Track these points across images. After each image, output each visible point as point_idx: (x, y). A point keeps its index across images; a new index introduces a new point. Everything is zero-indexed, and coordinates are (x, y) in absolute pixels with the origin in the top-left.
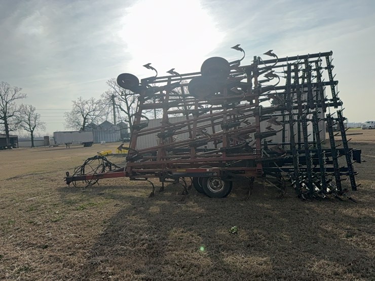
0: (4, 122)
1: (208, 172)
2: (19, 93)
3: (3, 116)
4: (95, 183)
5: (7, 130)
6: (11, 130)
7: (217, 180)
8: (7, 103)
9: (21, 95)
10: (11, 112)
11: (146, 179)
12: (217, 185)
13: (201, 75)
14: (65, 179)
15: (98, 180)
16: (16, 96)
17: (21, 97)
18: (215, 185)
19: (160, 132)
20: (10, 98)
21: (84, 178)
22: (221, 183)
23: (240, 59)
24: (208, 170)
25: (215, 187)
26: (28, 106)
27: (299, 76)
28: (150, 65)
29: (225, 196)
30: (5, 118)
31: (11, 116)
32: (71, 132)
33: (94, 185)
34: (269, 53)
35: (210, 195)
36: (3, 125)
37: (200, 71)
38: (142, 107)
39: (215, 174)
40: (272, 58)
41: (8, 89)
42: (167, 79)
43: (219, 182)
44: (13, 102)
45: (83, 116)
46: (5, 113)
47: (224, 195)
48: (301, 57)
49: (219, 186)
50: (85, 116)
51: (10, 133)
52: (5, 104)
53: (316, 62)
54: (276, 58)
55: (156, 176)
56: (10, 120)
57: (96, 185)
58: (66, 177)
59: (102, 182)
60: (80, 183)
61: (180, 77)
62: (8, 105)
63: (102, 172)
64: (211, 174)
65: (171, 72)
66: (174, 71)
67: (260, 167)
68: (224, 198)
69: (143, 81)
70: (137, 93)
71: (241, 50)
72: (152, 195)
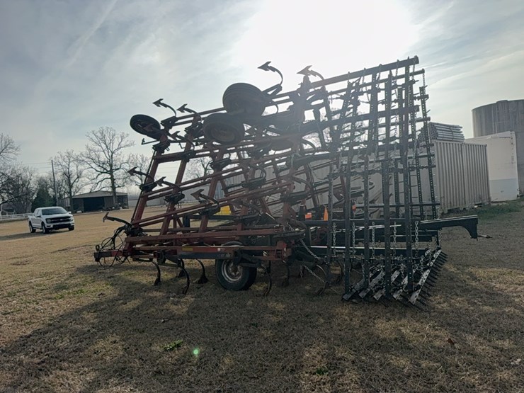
0: (110, 177)
1: (220, 253)
2: (125, 140)
3: (109, 169)
4: (124, 261)
5: (113, 188)
6: (119, 187)
7: (235, 264)
8: (113, 153)
9: (128, 143)
10: (118, 163)
11: (151, 260)
12: (235, 271)
16: (123, 144)
17: (128, 146)
18: (233, 272)
20: (115, 146)
23: (279, 83)
24: (219, 249)
25: (233, 274)
26: (139, 156)
27: (393, 100)
28: (162, 102)
29: (247, 288)
30: (111, 172)
31: (118, 169)
34: (308, 72)
35: (224, 285)
36: (110, 180)
39: (228, 256)
41: (113, 136)
42: (192, 118)
44: (119, 152)
46: (111, 166)
47: (242, 287)
49: (238, 273)
51: (118, 190)
52: (110, 154)
56: (116, 174)
58: (96, 251)
62: (114, 155)
64: (222, 255)
65: (182, 109)
66: (186, 107)
67: (281, 246)
68: (242, 292)
69: (164, 122)
70: (158, 140)
71: (274, 69)
72: (158, 281)
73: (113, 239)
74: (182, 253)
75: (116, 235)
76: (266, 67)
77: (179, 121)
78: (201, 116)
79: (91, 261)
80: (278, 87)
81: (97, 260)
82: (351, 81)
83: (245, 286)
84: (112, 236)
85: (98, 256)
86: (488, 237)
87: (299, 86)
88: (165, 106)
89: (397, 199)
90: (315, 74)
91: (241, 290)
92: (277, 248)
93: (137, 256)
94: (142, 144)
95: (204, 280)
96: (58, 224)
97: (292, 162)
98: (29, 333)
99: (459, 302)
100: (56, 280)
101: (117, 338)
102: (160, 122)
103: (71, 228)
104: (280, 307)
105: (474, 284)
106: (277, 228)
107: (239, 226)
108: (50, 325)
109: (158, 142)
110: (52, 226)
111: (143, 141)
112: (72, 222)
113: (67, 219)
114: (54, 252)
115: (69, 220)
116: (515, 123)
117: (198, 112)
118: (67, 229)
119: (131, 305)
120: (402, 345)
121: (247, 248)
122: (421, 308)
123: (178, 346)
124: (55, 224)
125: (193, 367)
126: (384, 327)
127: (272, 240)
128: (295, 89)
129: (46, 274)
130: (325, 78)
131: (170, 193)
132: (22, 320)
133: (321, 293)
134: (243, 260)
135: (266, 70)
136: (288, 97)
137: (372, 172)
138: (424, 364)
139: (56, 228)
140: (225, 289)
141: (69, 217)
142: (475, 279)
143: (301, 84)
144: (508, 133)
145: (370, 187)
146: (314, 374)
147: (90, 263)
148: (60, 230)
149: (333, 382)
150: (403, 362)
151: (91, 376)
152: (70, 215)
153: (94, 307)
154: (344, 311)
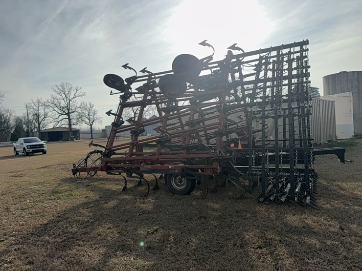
0: (67, 117)
1: (171, 169)
2: (78, 92)
3: (67, 112)
5: (70, 125)
6: (73, 124)
7: (181, 177)
8: (70, 101)
9: (81, 94)
10: (74, 108)
11: (120, 174)
14: (72, 170)
16: (77, 94)
17: (81, 96)
18: (179, 182)
20: (72, 96)
21: (86, 169)
23: (211, 55)
24: (170, 167)
25: (179, 184)
26: (88, 103)
28: (128, 65)
30: (68, 114)
31: (73, 112)
35: (173, 192)
36: (67, 120)
37: (171, 69)
38: (124, 105)
39: (177, 171)
41: (71, 88)
42: (147, 78)
43: (183, 179)
44: (74, 100)
46: (69, 110)
49: (182, 183)
51: (73, 127)
52: (68, 101)
56: (72, 115)
57: (95, 176)
58: (73, 168)
62: (71, 102)
64: (172, 171)
65: (143, 71)
66: (146, 70)
67: (216, 165)
68: (186, 196)
69: (127, 80)
70: (122, 92)
71: (209, 45)
72: (125, 188)
73: (86, 160)
74: (143, 169)
75: (88, 157)
76: (203, 44)
77: (138, 79)
78: (156, 76)
79: (70, 175)
80: (210, 58)
81: (74, 174)
82: (262, 55)
83: (188, 192)
84: (85, 157)
85: (75, 171)
86: (351, 162)
87: (225, 57)
88: (130, 68)
89: (284, 136)
90: (239, 49)
91: (185, 195)
92: (213, 167)
93: (110, 171)
94: (111, 94)
95: (156, 188)
96: (35, 149)
97: (222, 109)
98: (46, 222)
99: (337, 204)
100: (50, 188)
101: (111, 225)
102: (124, 80)
103: (44, 152)
104: (217, 206)
105: (342, 192)
106: (212, 153)
107: (185, 152)
108: (59, 217)
109: (123, 93)
110: (31, 151)
111: (111, 92)
112: (46, 148)
113: (42, 146)
114: (40, 168)
115: (43, 147)
116: (352, 87)
117: (153, 73)
118: (42, 153)
119: (112, 204)
120: (309, 231)
121: (191, 166)
122: (313, 207)
123: (156, 230)
124: (33, 149)
125: (172, 244)
126: (293, 219)
127: (209, 161)
128: (223, 59)
129: (40, 183)
130: (245, 52)
131: (134, 128)
132: (37, 213)
133: (242, 197)
134: (188, 175)
135: (204, 45)
136: (216, 65)
137: (268, 117)
138: (329, 243)
139: (34, 152)
140: (174, 194)
141: (43, 145)
142: (342, 189)
143: (226, 56)
144: (348, 94)
145: (266, 127)
146: (257, 248)
147: (69, 176)
148: (36, 154)
149: (271, 254)
150: (314, 241)
151: (102, 250)
152: (44, 143)
153: (85, 205)
154: (262, 209)
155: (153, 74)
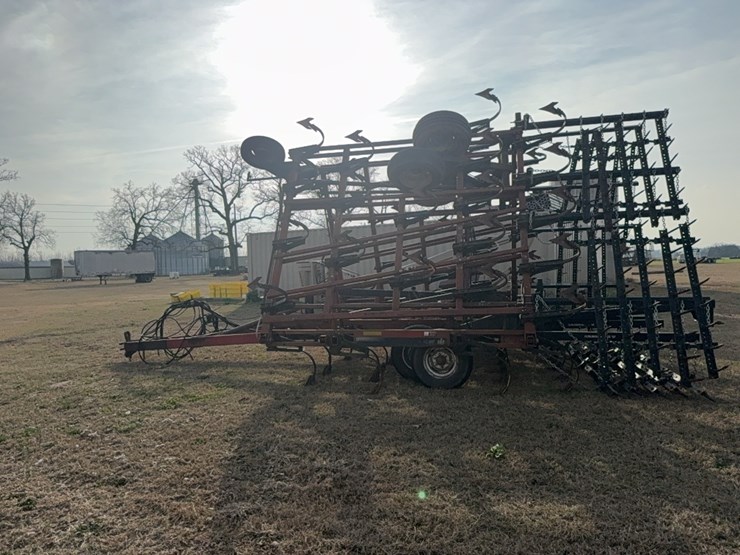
1: (427, 338)
2: (2, 168)
4: (184, 356)
7: (443, 354)
9: (5, 174)
11: (300, 350)
12: (442, 364)
13: (412, 145)
14: (123, 346)
15: (191, 350)
17: (5, 178)
18: (438, 364)
19: (329, 257)
21: (162, 344)
22: (450, 358)
23: (490, 117)
24: (426, 334)
25: (439, 367)
28: (311, 122)
29: (458, 386)
32: (110, 252)
33: (183, 359)
34: (550, 108)
35: (428, 383)
37: (411, 138)
38: (290, 204)
39: (441, 342)
40: (556, 117)
43: (448, 358)
45: (134, 220)
47: (456, 384)
48: (608, 119)
49: (446, 366)
50: (137, 221)
53: (638, 129)
54: (562, 118)
55: (324, 343)
57: (187, 359)
58: (124, 341)
59: (199, 353)
60: (152, 355)
61: (370, 148)
63: (200, 334)
64: (429, 342)
69: (293, 152)
72: (311, 379)
73: (160, 323)
74: (363, 339)
75: (166, 315)
78: (376, 148)
80: (486, 123)
81: (129, 354)
82: (584, 127)
84: (158, 317)
85: (130, 348)
87: (513, 125)
88: (316, 128)
92: (526, 332)
93: (277, 344)
94: (248, 180)
102: (287, 150)
109: (284, 181)
111: (250, 175)
155: (367, 143)
